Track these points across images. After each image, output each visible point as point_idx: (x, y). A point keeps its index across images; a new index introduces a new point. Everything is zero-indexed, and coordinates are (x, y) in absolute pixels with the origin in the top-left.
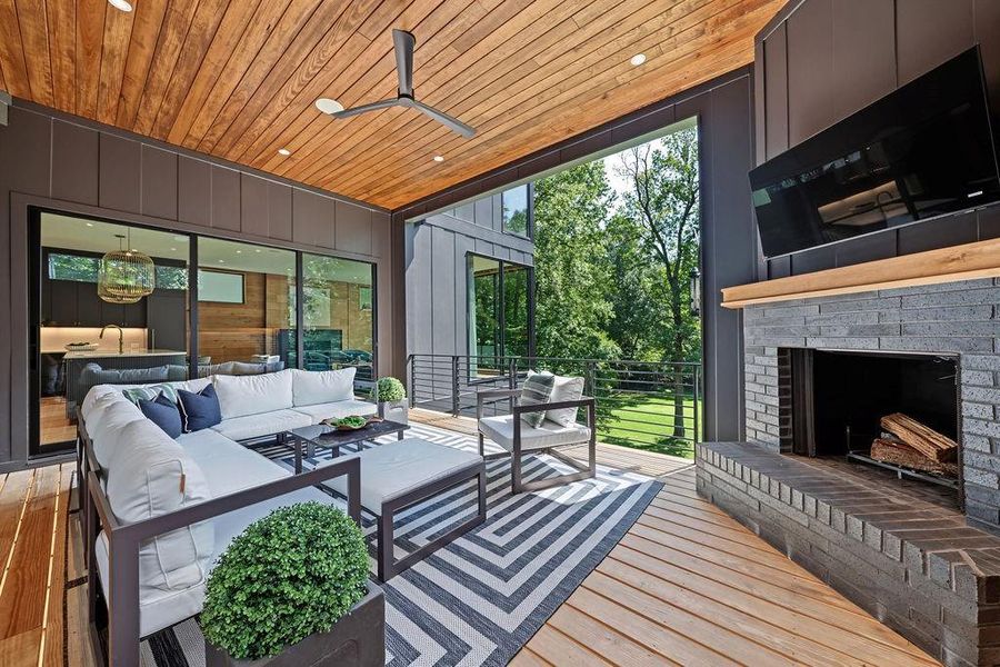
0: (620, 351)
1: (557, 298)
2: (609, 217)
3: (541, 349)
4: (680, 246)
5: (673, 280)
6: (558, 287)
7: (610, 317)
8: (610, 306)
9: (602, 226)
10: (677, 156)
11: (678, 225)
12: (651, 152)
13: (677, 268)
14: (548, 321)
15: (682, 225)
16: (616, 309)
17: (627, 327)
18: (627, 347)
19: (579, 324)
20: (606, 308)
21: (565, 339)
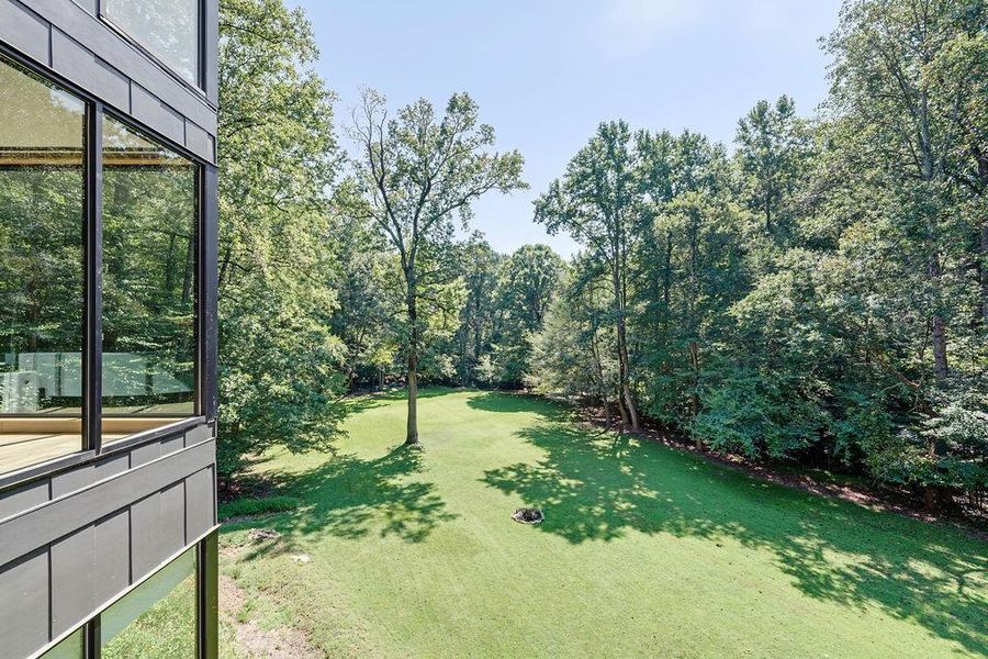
0: (345, 349)
1: (261, 278)
2: (338, 181)
3: (231, 349)
4: (416, 234)
5: (408, 270)
6: (264, 259)
7: (332, 308)
8: (335, 294)
9: (328, 192)
10: (414, 135)
11: (414, 210)
12: (387, 121)
13: (412, 258)
14: (245, 309)
15: (418, 211)
16: (341, 298)
17: (351, 320)
18: (351, 342)
19: (295, 315)
20: (329, 297)
21: (273, 335)
